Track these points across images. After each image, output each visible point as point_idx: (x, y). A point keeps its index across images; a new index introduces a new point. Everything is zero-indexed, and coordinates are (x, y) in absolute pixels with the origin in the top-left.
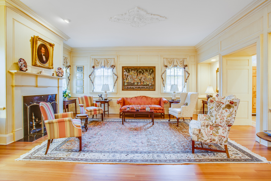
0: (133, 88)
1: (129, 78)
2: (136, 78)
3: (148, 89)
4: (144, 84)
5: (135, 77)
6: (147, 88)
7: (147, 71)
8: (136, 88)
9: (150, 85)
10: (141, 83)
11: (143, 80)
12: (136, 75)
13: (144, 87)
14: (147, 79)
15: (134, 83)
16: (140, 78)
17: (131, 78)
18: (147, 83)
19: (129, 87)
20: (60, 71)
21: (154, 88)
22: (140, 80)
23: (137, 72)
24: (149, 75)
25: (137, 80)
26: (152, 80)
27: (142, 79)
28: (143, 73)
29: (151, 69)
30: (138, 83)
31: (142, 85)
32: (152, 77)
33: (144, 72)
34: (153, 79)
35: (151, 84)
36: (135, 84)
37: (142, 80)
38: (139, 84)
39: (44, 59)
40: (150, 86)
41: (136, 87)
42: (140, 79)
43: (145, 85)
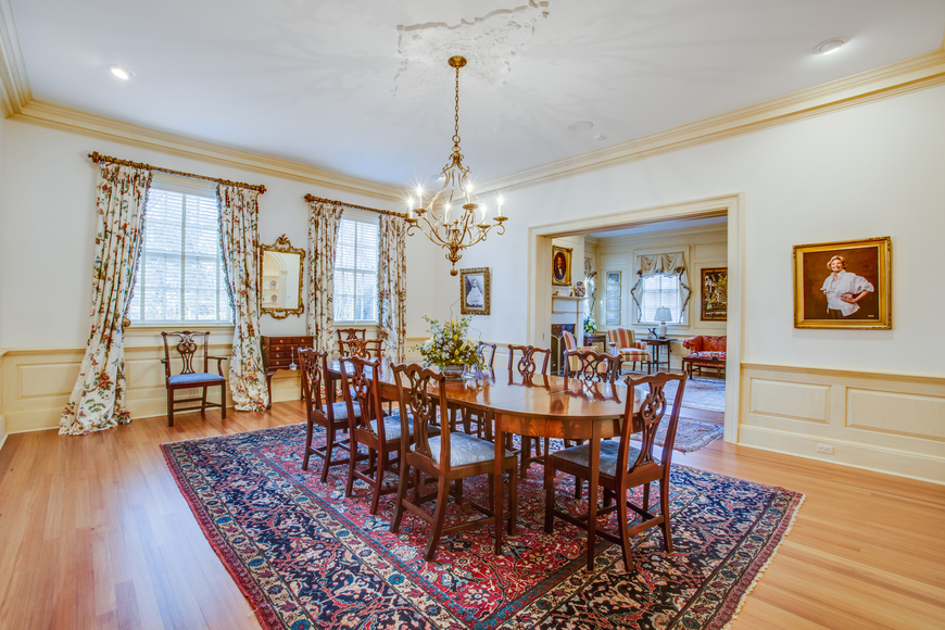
19: (717, 313)
39: (561, 273)
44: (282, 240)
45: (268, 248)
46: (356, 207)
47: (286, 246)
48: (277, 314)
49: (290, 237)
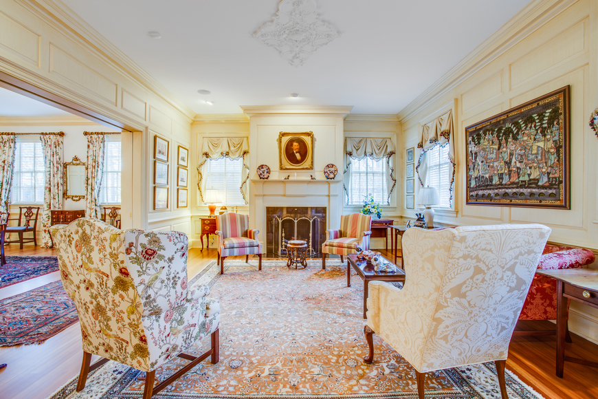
0: (489, 197)
1: (480, 163)
2: (497, 159)
3: (537, 202)
4: (521, 179)
5: (494, 156)
6: (532, 194)
7: (529, 120)
8: (497, 195)
9: (544, 181)
10: (510, 175)
11: (518, 165)
12: (496, 147)
13: (522, 194)
14: (531, 157)
15: (491, 180)
16: (506, 158)
17: (486, 160)
18: (529, 175)
19: (480, 193)
20: (332, 169)
21: (562, 197)
22: (508, 164)
23: (498, 136)
24: (539, 136)
25: (499, 166)
26: (553, 159)
27: (514, 160)
28: (517, 133)
29: (546, 106)
30: (501, 177)
31: (513, 183)
32: (550, 144)
33: (519, 128)
34: (558, 152)
35: (545, 179)
36: (494, 183)
37: (513, 164)
38: (506, 180)
39: (298, 156)
40: (543, 187)
41: (496, 191)
42: (506, 163)
43: (523, 185)
44: (76, 159)
45: (69, 164)
46: (113, 133)
47: (78, 162)
48: (74, 198)
49: (79, 157)
